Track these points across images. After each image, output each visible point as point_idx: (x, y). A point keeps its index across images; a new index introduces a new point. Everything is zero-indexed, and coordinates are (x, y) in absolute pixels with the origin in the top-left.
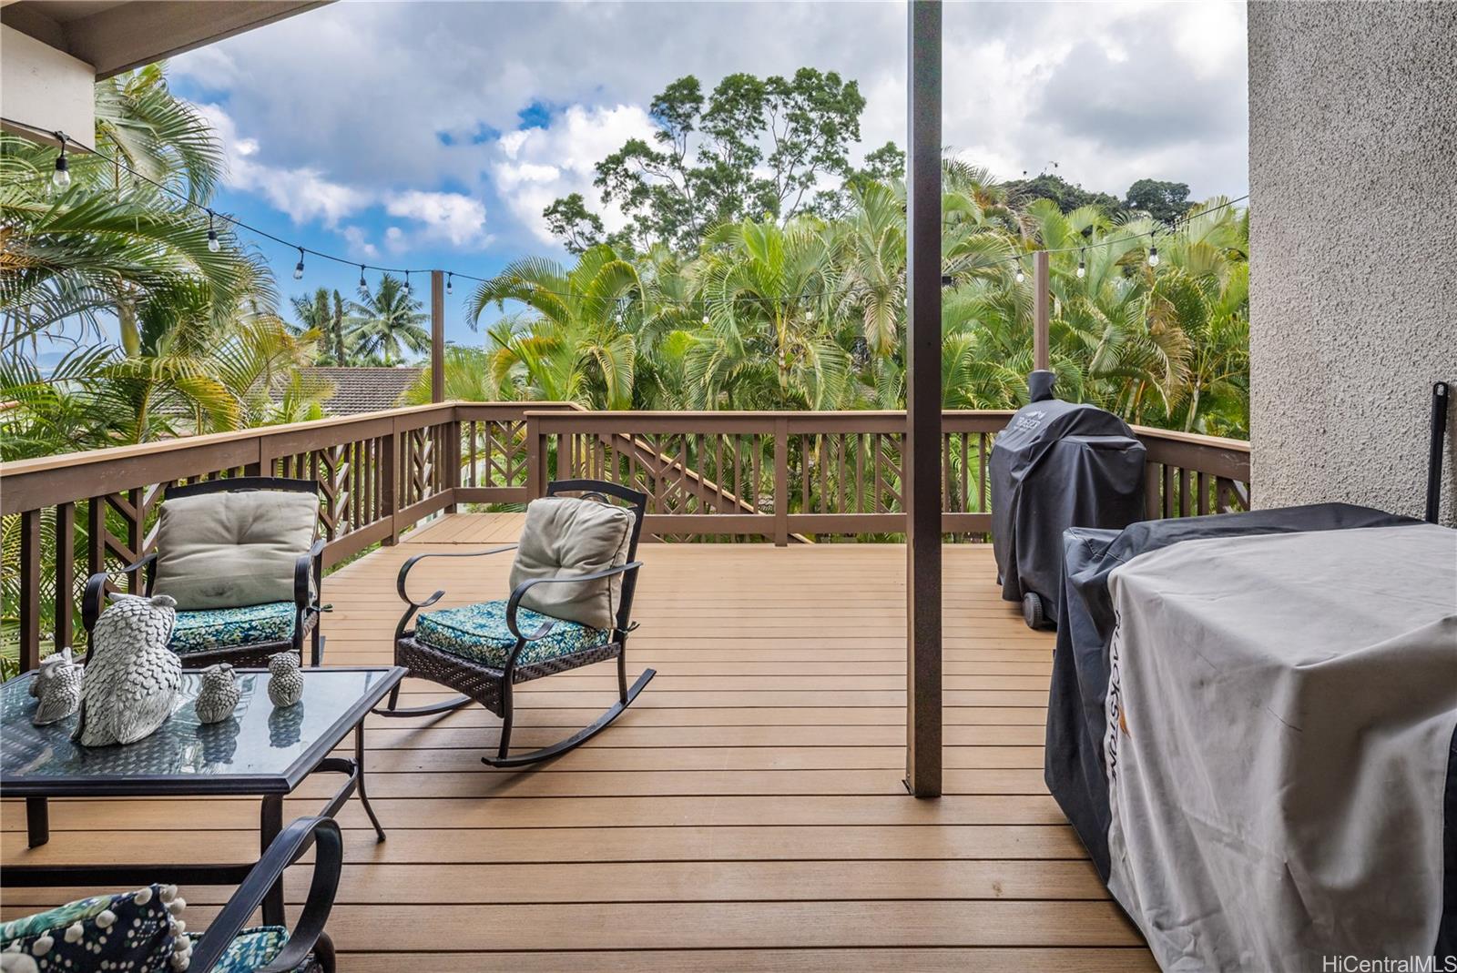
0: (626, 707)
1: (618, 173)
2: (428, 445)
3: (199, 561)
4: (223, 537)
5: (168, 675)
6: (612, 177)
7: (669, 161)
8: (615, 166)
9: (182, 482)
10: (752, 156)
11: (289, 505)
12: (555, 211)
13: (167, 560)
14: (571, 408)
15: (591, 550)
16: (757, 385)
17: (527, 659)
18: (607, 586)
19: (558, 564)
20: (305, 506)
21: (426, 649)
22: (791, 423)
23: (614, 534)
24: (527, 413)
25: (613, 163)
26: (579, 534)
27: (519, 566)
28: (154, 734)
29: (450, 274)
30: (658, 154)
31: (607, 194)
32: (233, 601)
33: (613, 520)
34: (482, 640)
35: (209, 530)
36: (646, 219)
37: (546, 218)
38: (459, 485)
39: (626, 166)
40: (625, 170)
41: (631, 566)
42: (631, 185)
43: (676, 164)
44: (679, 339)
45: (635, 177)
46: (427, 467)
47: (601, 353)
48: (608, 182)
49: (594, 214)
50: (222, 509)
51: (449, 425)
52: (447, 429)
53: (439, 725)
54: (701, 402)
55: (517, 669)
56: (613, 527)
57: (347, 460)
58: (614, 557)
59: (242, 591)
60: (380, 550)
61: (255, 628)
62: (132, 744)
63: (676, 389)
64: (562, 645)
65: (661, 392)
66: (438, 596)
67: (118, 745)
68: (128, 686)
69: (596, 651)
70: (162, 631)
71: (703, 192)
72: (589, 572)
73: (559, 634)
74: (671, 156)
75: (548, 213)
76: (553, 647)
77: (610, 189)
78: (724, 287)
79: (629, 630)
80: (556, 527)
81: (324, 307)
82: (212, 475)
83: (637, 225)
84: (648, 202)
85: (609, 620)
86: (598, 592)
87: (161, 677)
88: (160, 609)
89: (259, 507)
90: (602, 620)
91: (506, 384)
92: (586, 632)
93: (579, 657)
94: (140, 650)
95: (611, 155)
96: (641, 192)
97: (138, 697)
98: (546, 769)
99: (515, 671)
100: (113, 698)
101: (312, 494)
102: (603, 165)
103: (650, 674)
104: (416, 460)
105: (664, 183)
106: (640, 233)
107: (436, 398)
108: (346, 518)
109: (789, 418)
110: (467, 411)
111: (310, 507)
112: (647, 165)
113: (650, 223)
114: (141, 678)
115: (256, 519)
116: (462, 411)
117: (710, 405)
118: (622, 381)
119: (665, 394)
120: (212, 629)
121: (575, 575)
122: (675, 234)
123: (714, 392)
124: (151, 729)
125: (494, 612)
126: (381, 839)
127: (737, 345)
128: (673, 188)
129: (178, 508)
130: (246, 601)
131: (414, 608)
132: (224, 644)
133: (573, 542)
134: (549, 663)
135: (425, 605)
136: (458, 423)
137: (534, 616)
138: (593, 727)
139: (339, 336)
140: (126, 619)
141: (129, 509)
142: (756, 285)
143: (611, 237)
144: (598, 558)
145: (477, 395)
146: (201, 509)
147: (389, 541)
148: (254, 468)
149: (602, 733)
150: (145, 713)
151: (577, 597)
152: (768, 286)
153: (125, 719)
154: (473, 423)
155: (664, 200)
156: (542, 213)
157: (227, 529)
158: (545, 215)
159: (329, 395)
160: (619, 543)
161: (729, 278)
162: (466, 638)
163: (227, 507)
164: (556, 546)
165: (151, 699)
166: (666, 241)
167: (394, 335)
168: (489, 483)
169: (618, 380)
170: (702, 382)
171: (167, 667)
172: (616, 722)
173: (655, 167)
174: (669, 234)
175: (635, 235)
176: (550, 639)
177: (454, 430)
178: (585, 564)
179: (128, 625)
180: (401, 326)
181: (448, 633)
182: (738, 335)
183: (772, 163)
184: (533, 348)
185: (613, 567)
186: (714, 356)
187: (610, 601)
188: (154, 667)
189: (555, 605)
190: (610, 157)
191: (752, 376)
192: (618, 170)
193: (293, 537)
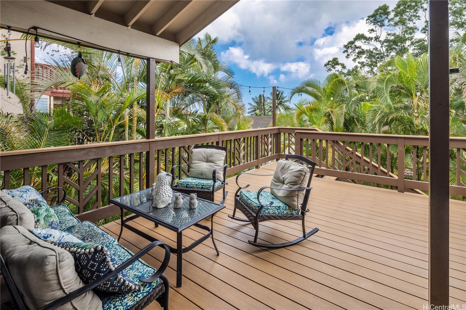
0: (305, 239)
1: (352, 47)
2: (270, 140)
3: (198, 165)
4: (203, 160)
5: (168, 193)
6: (350, 49)
7: (374, 39)
8: (351, 45)
9: (200, 144)
10: (413, 30)
11: (218, 153)
12: (328, 64)
13: (192, 164)
14: (316, 130)
15: (292, 180)
16: (402, 123)
17: (265, 212)
18: (297, 194)
19: (283, 183)
20: (222, 154)
21: (241, 201)
22: (406, 141)
23: (300, 176)
24: (296, 131)
25: (350, 44)
26: (290, 174)
27: (273, 181)
28: (165, 207)
29: (278, 87)
30: (370, 37)
31: (348, 55)
32: (204, 177)
33: (300, 171)
34: (253, 202)
35: (201, 158)
36: (363, 63)
37: (325, 67)
38: (280, 153)
39: (355, 44)
40: (355, 46)
41: (308, 188)
42: (357, 50)
43: (377, 40)
44: (364, 105)
45: (360, 47)
46: (270, 146)
47: (332, 112)
48: (348, 51)
49: (342, 63)
50: (203, 153)
51: (277, 134)
52: (277, 135)
53: (247, 226)
54: (373, 130)
55: (261, 215)
56: (300, 173)
57: (244, 142)
58: (300, 184)
59: (206, 175)
60: (254, 169)
61: (204, 185)
62: (160, 209)
63: (363, 125)
64: (279, 211)
65: (356, 125)
66: (248, 186)
67: (157, 208)
68: (159, 194)
69: (292, 216)
70: (167, 182)
71: (390, 49)
72: (291, 188)
73: (278, 207)
74: (375, 37)
75: (326, 65)
76: (275, 211)
77: (349, 53)
78: (385, 84)
79: (306, 212)
80: (284, 170)
81: (260, 99)
82: (207, 143)
83: (359, 65)
84: (364, 56)
85: (297, 206)
86: (293, 195)
87: (167, 193)
88: (168, 176)
89: (211, 153)
90: (294, 205)
91: (301, 122)
92: (289, 208)
93: (285, 217)
94: (163, 186)
95: (349, 41)
96: (362, 52)
97: (161, 197)
98: (270, 251)
99: (259, 215)
100: (157, 196)
101: (224, 151)
102: (346, 45)
103: (316, 230)
104: (266, 143)
105: (371, 48)
106: (361, 68)
107: (274, 126)
108: (244, 159)
109: (405, 138)
110: (283, 130)
111: (223, 155)
112: (365, 42)
113: (365, 64)
114: (162, 193)
115: (210, 156)
116: (281, 130)
117: (377, 131)
118: (339, 121)
119: (359, 127)
120: (195, 184)
121: (286, 188)
122: (377, 66)
123: (380, 126)
124: (164, 206)
125: (263, 195)
126: (218, 255)
127: (391, 108)
128: (376, 49)
129: (195, 151)
130: (207, 178)
131: (240, 188)
132: (198, 188)
133: (288, 176)
134: (273, 216)
135: (244, 188)
136: (280, 133)
137: (274, 199)
138: (291, 242)
139: (264, 107)
140: (160, 177)
141: (187, 150)
142: (402, 82)
143: (349, 71)
144: (294, 183)
145: (293, 125)
146: (199, 152)
147: (257, 167)
148: (218, 143)
149: (294, 246)
150: (163, 202)
151: (286, 195)
152: (408, 82)
153: (159, 202)
154: (284, 134)
155: (371, 54)
156: (324, 65)
157: (204, 158)
158: (325, 66)
159: (252, 123)
160: (302, 179)
161: (387, 80)
162: (249, 201)
163: (204, 152)
164: (283, 176)
165: (164, 198)
166: (372, 69)
167: (279, 106)
168: (289, 153)
169: (338, 121)
170: (374, 122)
171: (168, 191)
172: (301, 243)
173: (368, 43)
174: (374, 66)
175: (359, 69)
176: (274, 208)
177: (279, 136)
178: (290, 184)
179: (161, 179)
180: (281, 104)
181: (245, 198)
182: (391, 103)
183: (423, 32)
184: (308, 110)
185: (299, 187)
186: (379, 112)
187: (298, 199)
188: (165, 191)
189: (280, 197)
190: (349, 42)
191: (400, 120)
192: (352, 46)
193: (218, 162)
